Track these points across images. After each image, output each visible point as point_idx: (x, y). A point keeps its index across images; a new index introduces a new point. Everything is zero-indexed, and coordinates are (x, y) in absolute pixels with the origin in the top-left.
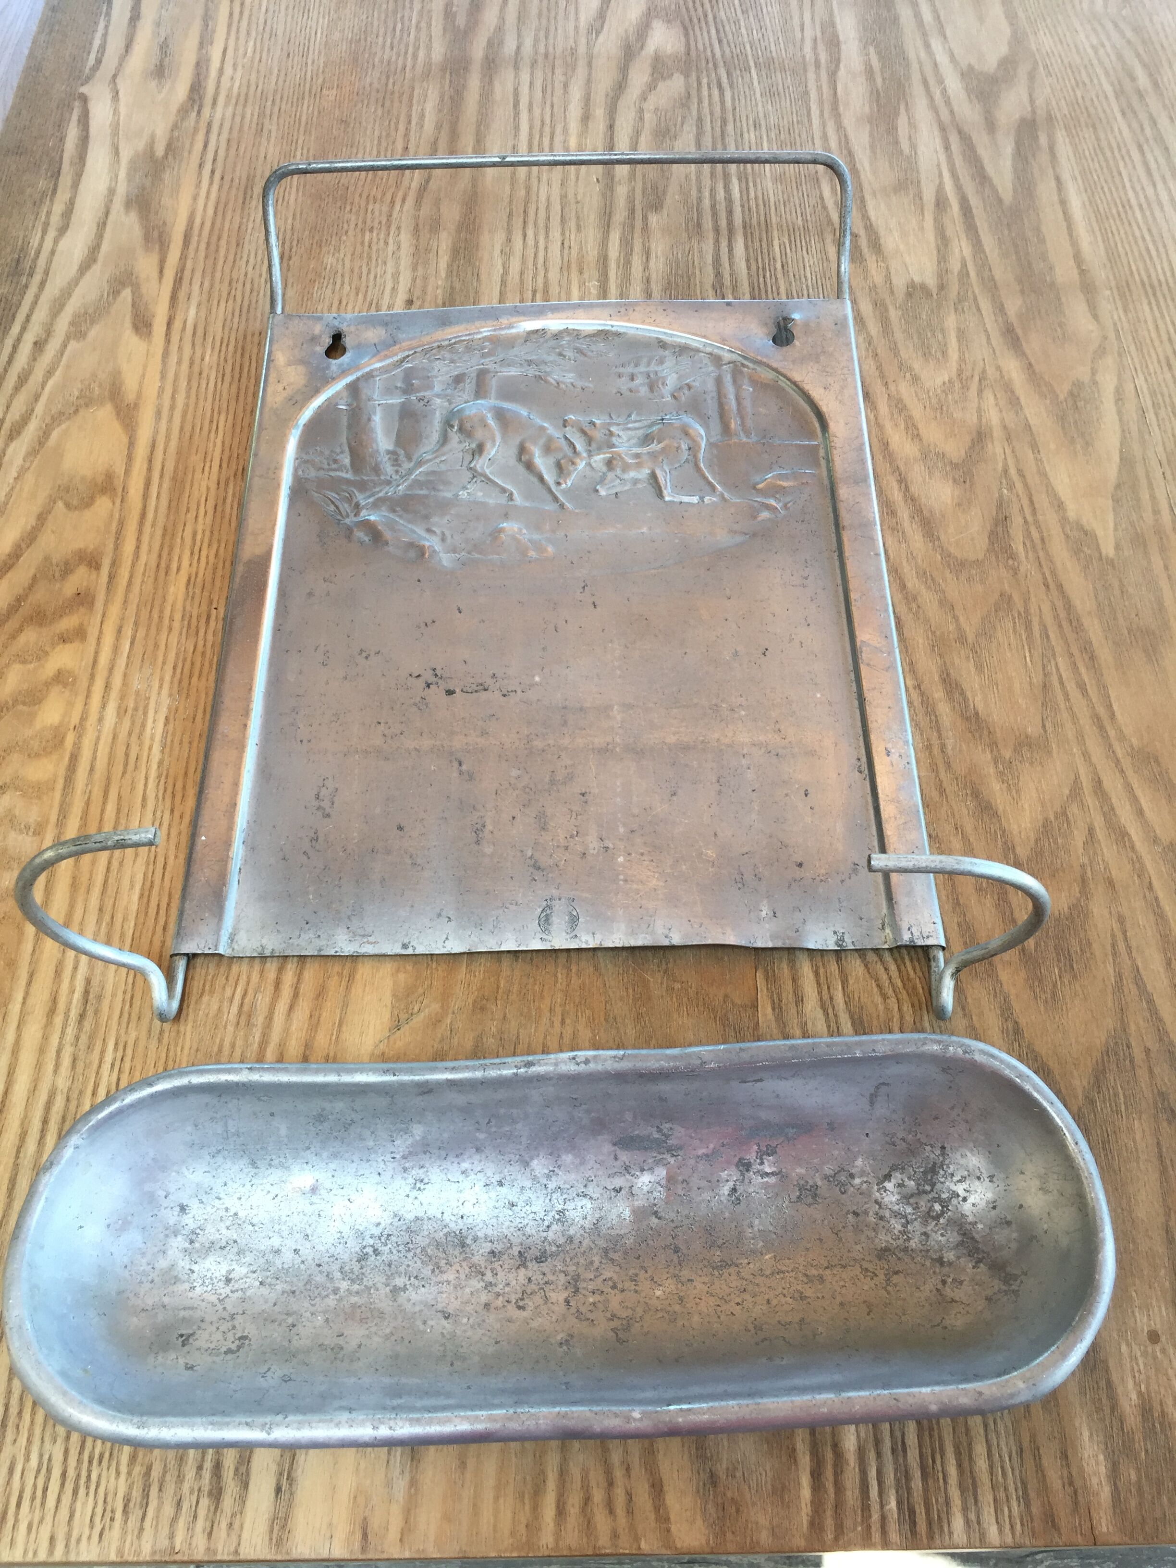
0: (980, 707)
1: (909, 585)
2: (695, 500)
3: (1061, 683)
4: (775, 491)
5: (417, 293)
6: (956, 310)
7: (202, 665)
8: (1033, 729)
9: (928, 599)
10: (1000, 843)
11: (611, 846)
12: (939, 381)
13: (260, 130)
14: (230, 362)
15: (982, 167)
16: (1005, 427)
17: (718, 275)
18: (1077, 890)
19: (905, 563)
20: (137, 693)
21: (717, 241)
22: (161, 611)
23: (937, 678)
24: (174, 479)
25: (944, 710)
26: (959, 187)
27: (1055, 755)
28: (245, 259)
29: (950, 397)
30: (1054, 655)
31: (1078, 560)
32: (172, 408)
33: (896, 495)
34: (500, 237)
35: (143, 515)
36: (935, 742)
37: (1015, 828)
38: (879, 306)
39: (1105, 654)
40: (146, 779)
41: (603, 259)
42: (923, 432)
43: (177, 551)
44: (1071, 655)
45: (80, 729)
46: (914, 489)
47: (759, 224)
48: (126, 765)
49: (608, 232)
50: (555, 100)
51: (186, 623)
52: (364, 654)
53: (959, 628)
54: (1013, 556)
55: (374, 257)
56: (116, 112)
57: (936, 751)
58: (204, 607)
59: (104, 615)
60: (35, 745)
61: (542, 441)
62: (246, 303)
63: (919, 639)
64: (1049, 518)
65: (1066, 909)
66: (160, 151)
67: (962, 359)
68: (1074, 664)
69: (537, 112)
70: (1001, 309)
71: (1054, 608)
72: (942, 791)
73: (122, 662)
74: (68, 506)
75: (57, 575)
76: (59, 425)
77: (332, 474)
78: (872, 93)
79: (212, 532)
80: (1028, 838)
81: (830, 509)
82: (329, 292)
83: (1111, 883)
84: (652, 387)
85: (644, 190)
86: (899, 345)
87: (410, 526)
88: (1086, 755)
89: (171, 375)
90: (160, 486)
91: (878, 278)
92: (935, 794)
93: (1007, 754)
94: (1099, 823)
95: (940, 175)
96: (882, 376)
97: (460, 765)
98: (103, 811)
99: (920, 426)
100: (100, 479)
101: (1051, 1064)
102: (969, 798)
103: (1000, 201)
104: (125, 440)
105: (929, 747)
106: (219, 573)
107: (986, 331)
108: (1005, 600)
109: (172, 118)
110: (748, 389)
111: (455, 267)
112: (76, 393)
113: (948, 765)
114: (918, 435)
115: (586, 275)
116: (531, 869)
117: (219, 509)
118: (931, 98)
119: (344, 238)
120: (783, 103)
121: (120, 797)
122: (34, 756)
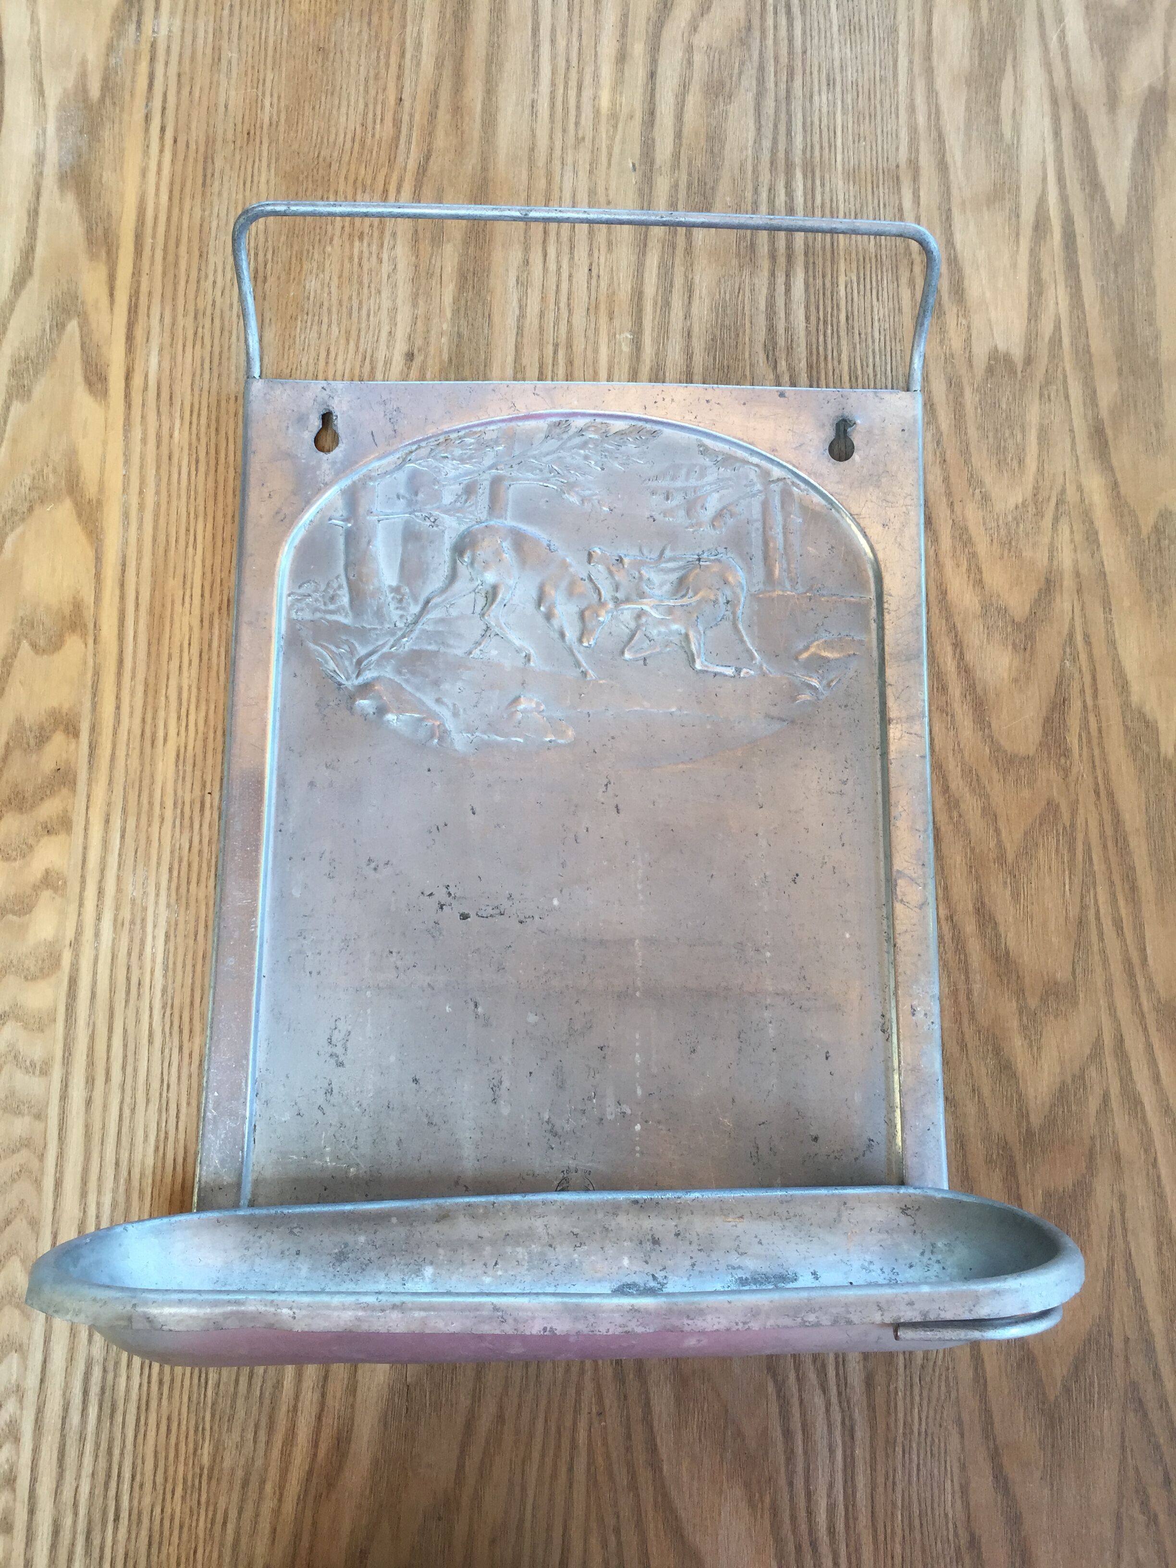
0: (1012, 944)
1: (953, 786)
2: (730, 671)
3: (1098, 918)
4: (818, 664)
5: (419, 342)
6: (1041, 396)
7: (200, 867)
8: (1062, 975)
9: (971, 805)
10: (1015, 1109)
11: (629, 1111)
12: (1011, 504)
13: (217, 59)
14: (204, 441)
15: (1095, 167)
16: (1077, 574)
17: (771, 329)
18: (1084, 1165)
19: (951, 759)
20: (133, 900)
21: (773, 274)
22: (151, 796)
23: (970, 907)
24: (151, 612)
25: (974, 947)
26: (1064, 199)
27: (1081, 1007)
28: (211, 278)
29: (1021, 526)
30: (1094, 883)
31: (1135, 760)
32: (141, 507)
33: (950, 665)
34: (516, 255)
35: (121, 662)
36: (962, 986)
37: (1031, 1092)
38: (954, 385)
39: (1146, 883)
40: (151, 1009)
41: (638, 295)
42: (987, 577)
43: (161, 714)
44: (1112, 884)
45: (76, 944)
46: (969, 657)
47: (824, 249)
48: (128, 992)
49: (644, 254)
50: (585, 26)
51: (179, 811)
52: (373, 865)
53: (1000, 844)
54: (1066, 753)
55: (366, 282)
56: (34, 20)
57: (962, 997)
58: (197, 792)
59: (89, 796)
60: (30, 963)
61: (564, 584)
62: (217, 350)
63: (957, 858)
64: (1110, 701)
65: (1071, 1187)
66: (95, 92)
67: (1040, 471)
68: (1113, 895)
69: (561, 43)
70: (1091, 397)
71: (1102, 824)
72: (963, 1046)
73: (113, 861)
74: (34, 646)
75: (32, 742)
76: (12, 530)
77: (328, 617)
78: (974, 34)
79: (199, 689)
80: (1043, 1104)
81: (877, 692)
82: (314, 335)
83: (1117, 1158)
84: (690, 509)
85: (689, 185)
86: (972, 447)
87: (418, 695)
88: (1112, 1008)
89: (136, 459)
90: (136, 622)
91: (956, 343)
92: (956, 1049)
93: (1033, 1002)
94: (1115, 1089)
95: (1044, 179)
96: (949, 494)
97: (476, 1006)
98: (109, 1047)
99: (984, 569)
100: (67, 610)
101: (1036, 1352)
102: (990, 1055)
103: (1110, 225)
104: (91, 554)
105: (954, 993)
106: (210, 745)
107: (1071, 430)
108: (1052, 807)
109: (105, 33)
110: (797, 520)
111: (463, 302)
112: (28, 481)
113: (972, 1014)
114: (981, 581)
115: (617, 323)
116: (549, 1135)
117: (205, 657)
118: (1046, 49)
119: (329, 249)
120: (865, 44)
121: (125, 1031)
122: (30, 978)
